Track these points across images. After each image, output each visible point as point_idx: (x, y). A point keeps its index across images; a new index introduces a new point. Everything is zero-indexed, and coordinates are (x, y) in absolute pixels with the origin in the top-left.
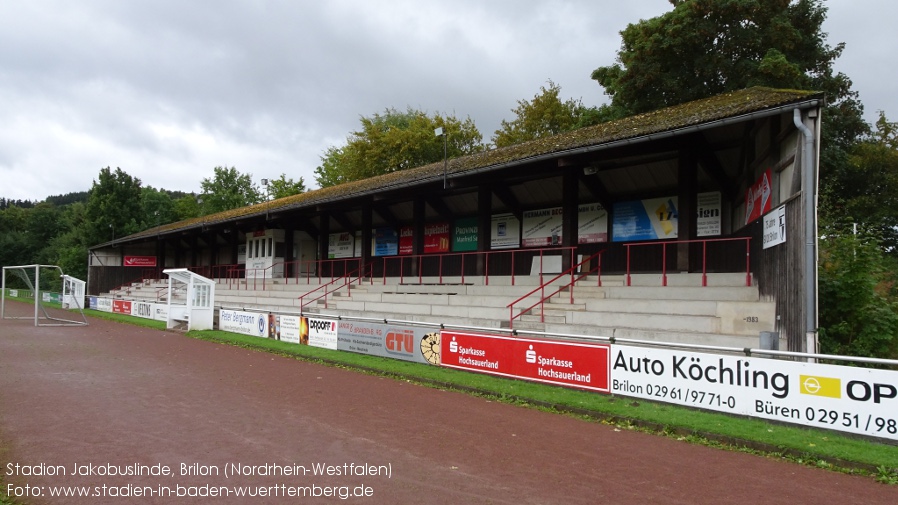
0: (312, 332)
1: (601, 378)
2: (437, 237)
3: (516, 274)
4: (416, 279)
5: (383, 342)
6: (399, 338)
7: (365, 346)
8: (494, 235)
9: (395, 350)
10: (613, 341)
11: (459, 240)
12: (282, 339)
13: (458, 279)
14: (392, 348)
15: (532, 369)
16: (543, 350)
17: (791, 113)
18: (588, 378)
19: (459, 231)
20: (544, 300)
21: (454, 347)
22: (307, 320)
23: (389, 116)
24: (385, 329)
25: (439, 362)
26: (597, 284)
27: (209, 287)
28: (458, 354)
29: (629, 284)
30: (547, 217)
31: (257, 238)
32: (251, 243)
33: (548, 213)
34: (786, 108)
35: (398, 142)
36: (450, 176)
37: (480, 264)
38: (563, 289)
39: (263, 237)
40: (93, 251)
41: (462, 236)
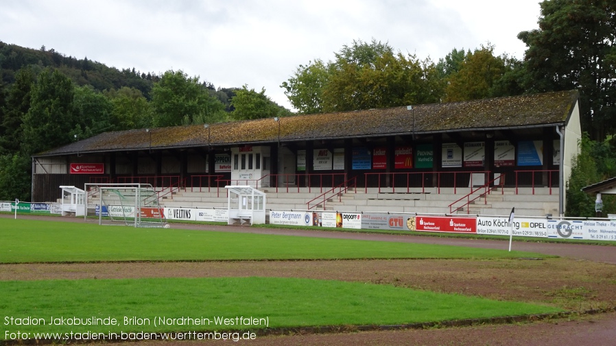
0: (345, 221)
1: (474, 229)
2: (403, 158)
3: (457, 186)
4: (390, 189)
5: (388, 223)
6: (396, 220)
7: (377, 226)
8: (444, 158)
9: (394, 226)
10: (478, 216)
11: (420, 160)
12: (323, 226)
13: (420, 190)
14: (392, 225)
15: (452, 229)
16: (456, 221)
17: (555, 127)
18: (470, 230)
19: (420, 153)
20: (469, 203)
21: (421, 222)
22: (341, 215)
23: (356, 46)
24: (388, 217)
25: (415, 229)
26: (501, 193)
27: (262, 197)
28: (423, 225)
29: (517, 193)
30: (480, 147)
31: (243, 153)
32: (236, 156)
33: (480, 145)
34: (554, 125)
35: (371, 82)
36: (416, 133)
37: (434, 180)
38: (482, 196)
39: (251, 152)
40: (37, 158)
41: (422, 157)
